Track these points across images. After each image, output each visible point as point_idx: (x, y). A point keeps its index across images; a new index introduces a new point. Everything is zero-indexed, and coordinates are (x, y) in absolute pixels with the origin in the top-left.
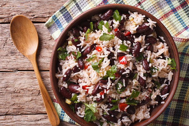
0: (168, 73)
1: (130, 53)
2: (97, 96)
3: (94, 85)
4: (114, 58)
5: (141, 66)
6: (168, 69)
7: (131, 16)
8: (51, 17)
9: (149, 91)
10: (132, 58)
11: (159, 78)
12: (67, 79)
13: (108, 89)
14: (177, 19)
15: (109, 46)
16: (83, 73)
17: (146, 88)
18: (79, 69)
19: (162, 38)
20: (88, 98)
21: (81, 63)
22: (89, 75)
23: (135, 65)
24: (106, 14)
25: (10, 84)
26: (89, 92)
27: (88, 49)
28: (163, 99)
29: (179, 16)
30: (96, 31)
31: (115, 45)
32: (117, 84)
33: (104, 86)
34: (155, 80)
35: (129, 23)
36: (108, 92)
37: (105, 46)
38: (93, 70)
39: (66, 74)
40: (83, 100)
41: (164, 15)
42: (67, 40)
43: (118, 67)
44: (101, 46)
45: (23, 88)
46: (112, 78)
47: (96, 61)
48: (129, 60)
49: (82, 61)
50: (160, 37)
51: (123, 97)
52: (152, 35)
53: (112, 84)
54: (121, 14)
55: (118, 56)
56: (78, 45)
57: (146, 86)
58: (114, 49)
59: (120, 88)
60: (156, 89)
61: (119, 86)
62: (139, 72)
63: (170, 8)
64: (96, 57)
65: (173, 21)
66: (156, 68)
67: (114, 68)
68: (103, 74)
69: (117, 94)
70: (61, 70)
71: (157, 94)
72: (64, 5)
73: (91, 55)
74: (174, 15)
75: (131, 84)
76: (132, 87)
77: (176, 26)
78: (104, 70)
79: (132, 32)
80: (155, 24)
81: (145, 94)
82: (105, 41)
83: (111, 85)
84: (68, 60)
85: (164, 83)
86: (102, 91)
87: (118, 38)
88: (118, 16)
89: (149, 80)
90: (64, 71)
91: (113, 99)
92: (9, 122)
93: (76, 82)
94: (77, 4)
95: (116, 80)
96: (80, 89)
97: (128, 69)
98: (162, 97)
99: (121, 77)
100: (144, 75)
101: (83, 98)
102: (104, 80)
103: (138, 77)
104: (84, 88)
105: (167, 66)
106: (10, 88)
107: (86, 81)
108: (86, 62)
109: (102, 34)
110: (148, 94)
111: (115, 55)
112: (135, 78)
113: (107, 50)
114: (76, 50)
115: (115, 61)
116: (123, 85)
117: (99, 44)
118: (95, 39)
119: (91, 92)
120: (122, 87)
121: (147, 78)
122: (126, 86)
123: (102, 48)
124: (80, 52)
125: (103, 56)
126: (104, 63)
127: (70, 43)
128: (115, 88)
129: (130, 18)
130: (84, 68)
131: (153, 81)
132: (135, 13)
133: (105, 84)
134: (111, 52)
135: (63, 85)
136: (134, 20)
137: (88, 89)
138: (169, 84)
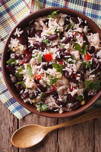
0: (61, 17)
1: (43, 51)
2: (78, 80)
3: (70, 81)
4: (46, 65)
5: (54, 41)
6: (57, 17)
7: (11, 49)
8: (13, 114)
9: (75, 34)
10: (47, 49)
11: (64, 25)
12: (64, 104)
13: (72, 71)
14: (15, 7)
15: (37, 68)
16: (59, 91)
17: (72, 37)
18: (55, 94)
19: (31, 22)
22: (61, 86)
23: (53, 46)
25: (68, 149)
26: (75, 86)
28: (82, 21)
29: (13, 5)
30: (24, 79)
31: (36, 64)
33: (70, 74)
34: (66, 29)
35: (17, 51)
36: (75, 70)
40: (82, 91)
45: (72, 137)
47: (49, 81)
48: (48, 52)
50: (29, 24)
51: (80, 58)
52: (28, 31)
55: (45, 62)
58: (39, 64)
59: (72, 60)
61: (70, 61)
68: (60, 74)
69: (77, 63)
71: (78, 27)
72: (4, 103)
73: (44, 84)
78: (56, 74)
79: (25, 49)
82: (32, 72)
84: (48, 103)
85: (69, 20)
87: (30, 61)
91: (81, 66)
92: (100, 150)
93: (67, 96)
97: (56, 53)
98: (80, 23)
99: (62, 59)
100: (61, 39)
104: (71, 90)
106: (72, 148)
109: (27, 75)
110: (78, 35)
111: (44, 64)
112: (64, 47)
113: (40, 71)
114: (40, 96)
115: (49, 64)
116: (69, 58)
117: (34, 77)
118: (31, 80)
119: (75, 84)
120: (71, 58)
121: (64, 37)
122: (71, 55)
123: (38, 75)
124: (42, 93)
125: (45, 75)
126: (51, 74)
127: (33, 101)
128: (72, 65)
129: (14, 50)
130: (55, 90)
131: (67, 31)
132: (9, 46)
133: (68, 73)
134: (41, 68)
135: (69, 107)
136: (15, 47)
137: (73, 87)
138: (69, 16)
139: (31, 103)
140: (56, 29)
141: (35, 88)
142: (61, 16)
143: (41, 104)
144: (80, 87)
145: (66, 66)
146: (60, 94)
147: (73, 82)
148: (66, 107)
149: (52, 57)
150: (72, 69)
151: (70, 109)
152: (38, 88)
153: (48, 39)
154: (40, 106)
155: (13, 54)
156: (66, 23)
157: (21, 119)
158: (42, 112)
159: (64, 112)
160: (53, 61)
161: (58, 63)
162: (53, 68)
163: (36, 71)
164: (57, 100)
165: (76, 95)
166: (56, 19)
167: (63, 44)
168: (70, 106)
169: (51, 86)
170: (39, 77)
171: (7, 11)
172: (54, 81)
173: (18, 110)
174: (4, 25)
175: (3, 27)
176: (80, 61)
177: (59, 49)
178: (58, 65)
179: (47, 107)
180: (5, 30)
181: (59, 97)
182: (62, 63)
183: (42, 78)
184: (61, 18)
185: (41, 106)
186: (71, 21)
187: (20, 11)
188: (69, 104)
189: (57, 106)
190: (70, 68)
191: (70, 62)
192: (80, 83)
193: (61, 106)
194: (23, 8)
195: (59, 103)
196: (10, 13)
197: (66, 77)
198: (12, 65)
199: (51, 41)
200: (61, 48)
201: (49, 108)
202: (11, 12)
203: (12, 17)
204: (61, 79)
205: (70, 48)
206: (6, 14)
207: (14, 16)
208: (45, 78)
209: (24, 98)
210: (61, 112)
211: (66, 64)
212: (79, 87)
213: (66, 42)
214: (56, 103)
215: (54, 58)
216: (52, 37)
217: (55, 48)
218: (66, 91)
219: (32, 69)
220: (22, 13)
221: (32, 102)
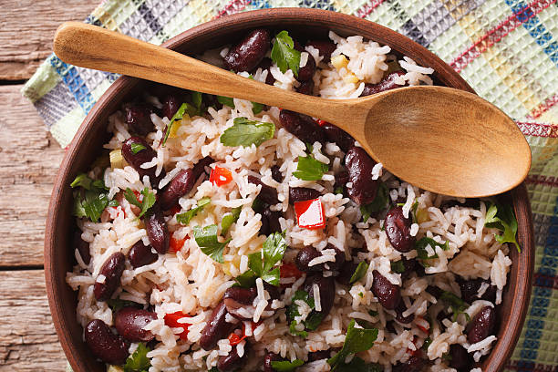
0: (492, 261)
1: (339, 187)
2: (217, 348)
3: (210, 312)
4: (278, 207)
5: (383, 235)
6: (490, 246)
7: (340, 49)
8: (44, 59)
9: (420, 328)
10: (346, 205)
11: (459, 279)
12: (111, 291)
13: (256, 320)
14: (539, 48)
15: (261, 166)
16: (166, 267)
17: (405, 315)
18: (154, 251)
20: (187, 358)
21: (157, 227)
22: (189, 273)
23: (360, 230)
24: (244, 48)
26: (189, 336)
27: (184, 180)
28: (477, 357)
29: (548, 37)
30: (211, 110)
31: (281, 162)
32: (293, 303)
33: (242, 312)
34: (442, 286)
35: (331, 75)
36: (258, 332)
37: (244, 166)
38: (203, 255)
39: (104, 271)
40: (170, 366)
41: (483, 35)
42: (105, 146)
43: (295, 242)
44: (230, 165)
46: (270, 279)
47: (209, 221)
48: (331, 213)
49: (161, 221)
51: (315, 350)
53: (270, 302)
54: (299, 48)
55: (291, 201)
56: (146, 166)
57: (406, 309)
58: (278, 177)
59: (304, 317)
60: (446, 322)
61: (300, 310)
62: (376, 256)
63: (507, 8)
64: (212, 208)
65: (524, 59)
66: (437, 239)
67: (276, 245)
68: (238, 267)
69: (292, 340)
70: (88, 258)
71: (453, 339)
72: (93, 14)
73: (193, 201)
74: (526, 32)
75: (345, 303)
76: (351, 315)
77: (537, 76)
78: (239, 253)
80: (429, 75)
81: (404, 341)
82: (241, 147)
83: (269, 308)
84: (112, 221)
85: (479, 296)
86: (237, 332)
87: (290, 136)
88: (288, 55)
89: (416, 288)
90: (99, 261)
91: (277, 357)
93: (144, 302)
94: (143, 8)
95: (288, 291)
96: (156, 326)
97: (329, 246)
98: (471, 348)
99: (304, 275)
100: (395, 267)
101: (168, 361)
102: (243, 291)
103: (370, 276)
104: (171, 320)
105: (485, 233)
107: (177, 295)
108: (178, 226)
109: (230, 124)
110: (415, 341)
111: (280, 197)
112: (359, 280)
113: (251, 179)
114: (139, 185)
115: (281, 220)
116: (312, 306)
117: (222, 157)
118: (207, 141)
119: (198, 336)
120: (310, 314)
121: (403, 279)
122: (326, 311)
123: (234, 174)
124: (155, 191)
125: (235, 204)
126: (239, 228)
127: (115, 157)
128: (283, 317)
130: (171, 249)
131: (433, 290)
132: (353, 40)
133: (248, 302)
134: (264, 185)
135: (98, 315)
136: (350, 65)
137: (186, 326)
138: (499, 299)
140: (434, 244)
141: (173, 159)
142: (495, 262)
146: (153, 272)
147: (207, 326)
150: (262, 320)
152: (173, 176)
155: (318, 59)
159: (73, 295)
162: (263, 238)
163: (248, 163)
164: (127, 262)
165: (154, 342)
166: (480, 240)
168: (102, 317)
169: (185, 231)
170: (222, 178)
172: (211, 245)
176: (299, 350)
177: (348, 258)
179: (94, 219)
181: (139, 270)
182: (288, 276)
183: (221, 190)
184: (488, 264)
186: (477, 306)
188: (109, 312)
191: (292, 310)
196: (512, 23)
198: (269, 54)
201: (87, 224)
204: (220, 273)
205: (354, 307)
208: (220, 202)
210: (73, 279)
211: (283, 292)
212: (189, 352)
214: (113, 257)
217: (353, 243)
218: (168, 299)
219: (258, 145)
221: (110, 150)
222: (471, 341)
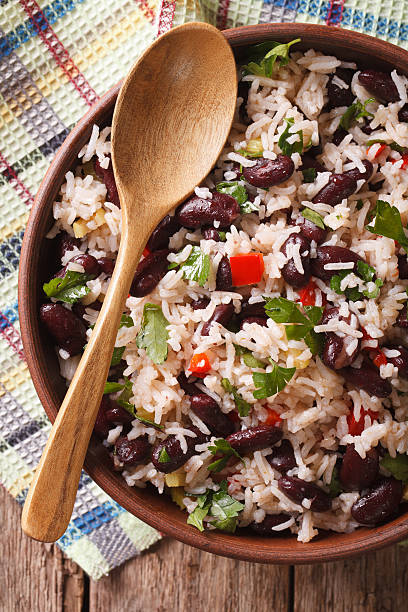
0: (309, 71)
1: (219, 236)
2: (389, 379)
3: (349, 385)
4: (238, 305)
5: (274, 190)
6: (292, 73)
7: (66, 227)
8: (62, 553)
9: (379, 155)
10: (239, 229)
11: (327, 109)
12: (320, 493)
13: (361, 335)
15: (191, 321)
17: (363, 170)
18: (279, 444)
22: (305, 406)
23: (268, 215)
26: (374, 409)
31: (187, 299)
32: (344, 292)
33: (350, 350)
34: (333, 128)
35: (95, 239)
36: (374, 333)
37: (190, 339)
38: (286, 390)
39: (297, 500)
43: (277, 287)
44: (188, 355)
47: (248, 381)
48: (246, 246)
51: (397, 271)
53: (341, 318)
55: (231, 289)
56: (184, 446)
57: (357, 169)
58: (203, 303)
59: (359, 281)
61: (352, 285)
62: (296, 199)
63: (31, 41)
64: (234, 377)
66: (281, 130)
68: (300, 351)
69: (384, 295)
70: (283, 517)
71: (393, 117)
73: (226, 397)
74: (59, 22)
75: (347, 235)
76: (361, 229)
78: (285, 349)
80: (100, 131)
81: (392, 173)
82: (169, 341)
84: (243, 488)
85: (347, 87)
87: (160, 287)
89: (334, 156)
91: (402, 313)
93: (334, 458)
94: (12, 441)
95: (330, 298)
96: (361, 445)
97: (283, 249)
98: (404, 99)
99: (314, 279)
100: (311, 179)
104: (356, 429)
105: (277, 78)
108: (253, 415)
110: (393, 161)
111: (226, 301)
112: (321, 218)
113: (205, 333)
114: (204, 456)
115: (251, 301)
116: (347, 272)
117: (179, 363)
118: (161, 378)
119: (374, 399)
120: (357, 274)
121: (323, 170)
122: (354, 257)
123: (198, 351)
124: (213, 439)
125: (231, 352)
126: (257, 348)
127: (173, 481)
128: (359, 304)
129: (78, 232)
130: (277, 424)
131: (338, 138)
132: (58, 212)
133: (340, 343)
134: (212, 319)
135: (346, 509)
136: (84, 216)
137: (362, 411)
138: (352, 66)
139: (161, 492)
140: (286, 135)
141: (179, 417)
142: (310, 68)
143: (210, 496)
144: (399, 413)
145: (329, 309)
146: (301, 446)
147: (364, 389)
148: (334, 512)
149: (267, 267)
150: (360, 328)
151: (349, 520)
152: (196, 418)
153: (247, 179)
154: (202, 505)
155: (77, 252)
156: (336, 98)
157: (103, 576)
158: (214, 531)
159: (323, 535)
160: (268, 289)
161: (292, 296)
162: (270, 322)
163: (187, 335)
164: (290, 473)
165: (379, 449)
166: (285, 84)
167: (320, 207)
168: (349, 504)
169: (258, 408)
170: (202, 364)
171: (35, 28)
172: (274, 380)
173: (88, 534)
174: (22, 100)
175: (14, 110)
176: (397, 288)
177: (297, 229)
178: (292, 306)
179: (241, 507)
180: (25, 124)
181: (299, 460)
182: (313, 298)
183: (215, 366)
184: (312, 76)
185: (208, 503)
186: (358, 90)
187: (101, 25)
188: (343, 496)
189: (286, 504)
190: (348, 320)
191: (352, 294)
192: (400, 393)
193: (307, 503)
194: (119, 11)
195: (296, 491)
196: (49, 36)
197: (330, 365)
198: (68, 306)
199: (259, 190)
200: (309, 225)
201: (246, 516)
202: (56, 31)
203: (60, 56)
204: (307, 372)
205: (351, 226)
206: (28, 42)
207: (71, 54)
208: (228, 368)
209: (125, 463)
210: (305, 533)
211: (331, 303)
212: (392, 411)
213: (331, 197)
214: (282, 487)
215: (273, 271)
216: (268, 170)
217: (281, 223)
218: (332, 431)
219: (167, 323)
220: (111, 35)
221: (166, 487)
222: (397, 99)
